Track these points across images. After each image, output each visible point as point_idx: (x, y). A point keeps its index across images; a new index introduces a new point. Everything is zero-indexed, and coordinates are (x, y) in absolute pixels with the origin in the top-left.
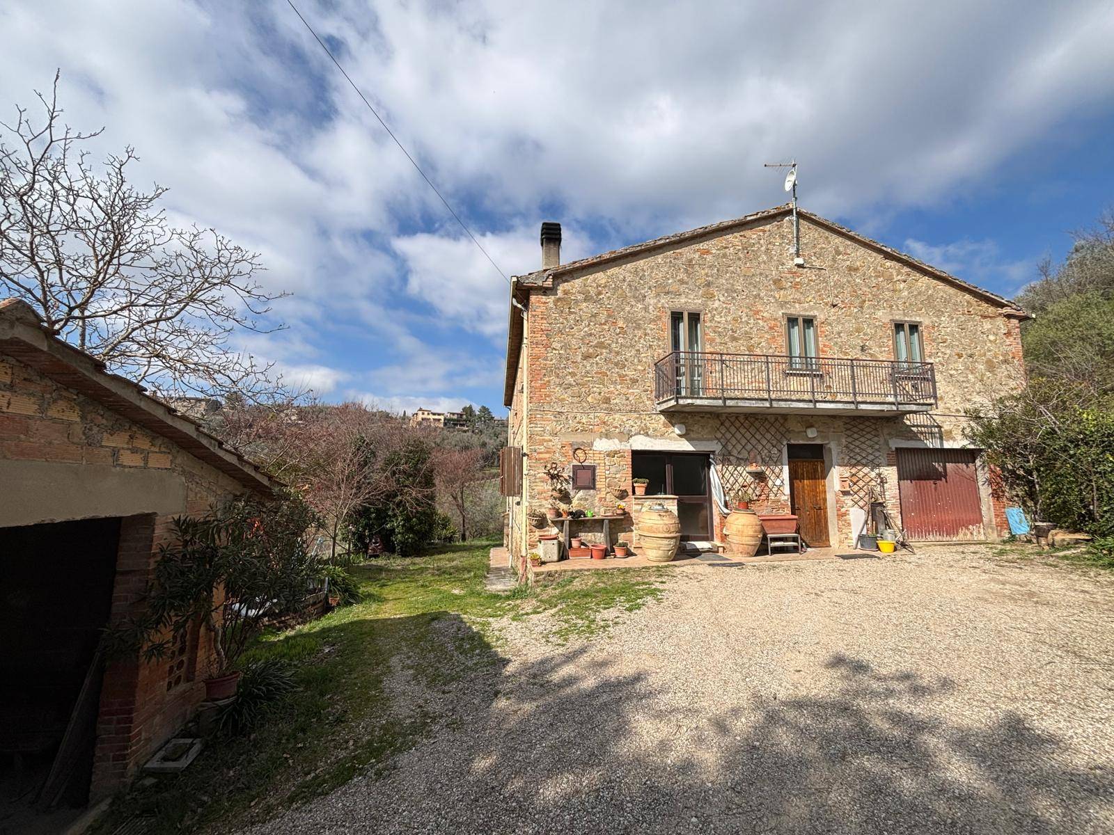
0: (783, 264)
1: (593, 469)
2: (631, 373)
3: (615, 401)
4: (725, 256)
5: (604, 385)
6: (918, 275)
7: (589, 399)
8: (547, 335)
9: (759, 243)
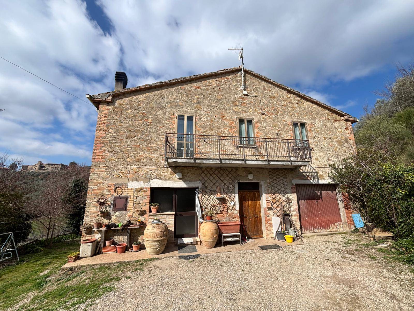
0: (237, 94)
1: (126, 199)
2: (153, 146)
3: (143, 161)
4: (207, 89)
5: (137, 152)
6: (304, 101)
7: (128, 160)
8: (107, 126)
9: (225, 84)
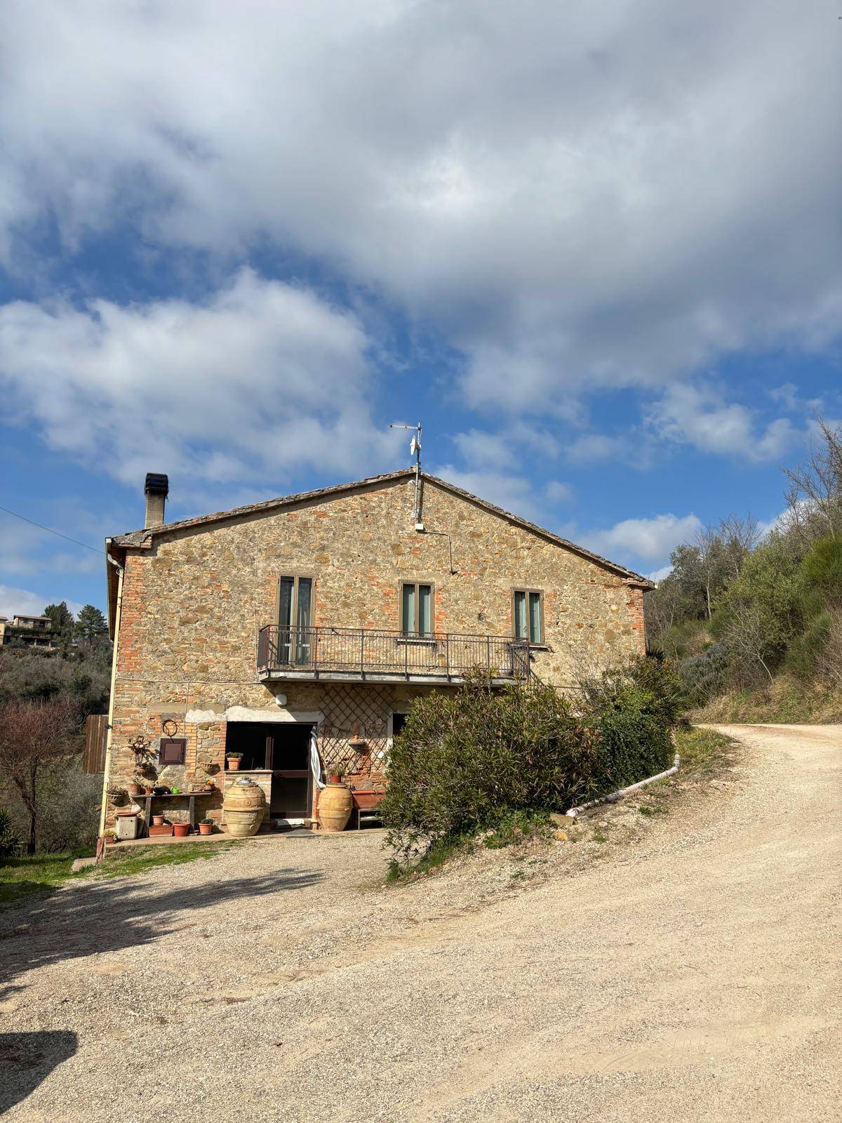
0: (404, 529)
1: (183, 743)
2: (232, 640)
3: (213, 670)
4: (342, 519)
5: (202, 652)
6: (543, 542)
7: (185, 667)
8: (142, 598)
9: (379, 506)
